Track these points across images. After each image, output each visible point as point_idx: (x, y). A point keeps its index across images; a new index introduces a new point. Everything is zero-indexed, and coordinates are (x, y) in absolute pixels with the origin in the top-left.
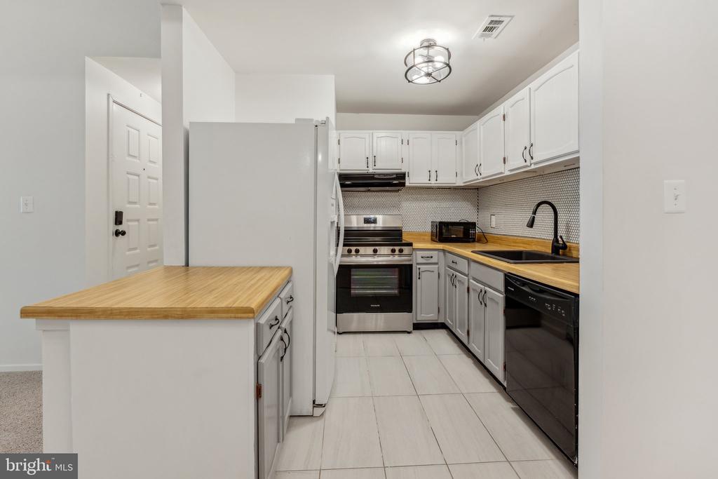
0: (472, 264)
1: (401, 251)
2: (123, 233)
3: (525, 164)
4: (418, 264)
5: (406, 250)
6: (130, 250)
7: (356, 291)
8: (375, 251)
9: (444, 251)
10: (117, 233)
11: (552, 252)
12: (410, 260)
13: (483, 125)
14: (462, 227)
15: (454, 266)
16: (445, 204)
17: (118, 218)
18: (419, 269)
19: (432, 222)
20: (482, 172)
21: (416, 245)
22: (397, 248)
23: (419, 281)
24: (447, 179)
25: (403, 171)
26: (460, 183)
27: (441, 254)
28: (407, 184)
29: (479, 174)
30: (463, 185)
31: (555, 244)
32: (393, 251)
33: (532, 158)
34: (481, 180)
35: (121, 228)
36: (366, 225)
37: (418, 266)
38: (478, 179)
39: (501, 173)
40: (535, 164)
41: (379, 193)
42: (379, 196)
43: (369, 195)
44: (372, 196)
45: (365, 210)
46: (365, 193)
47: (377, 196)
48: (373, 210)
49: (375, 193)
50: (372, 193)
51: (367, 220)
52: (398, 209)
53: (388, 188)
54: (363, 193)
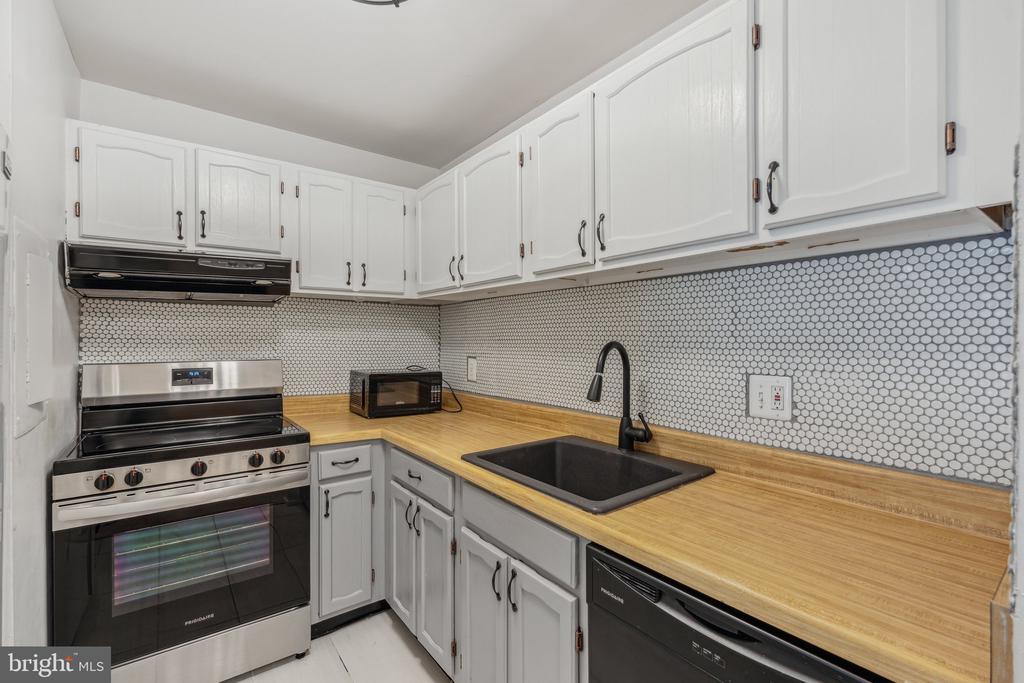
0: (467, 490)
1: (277, 458)
3: (583, 260)
4: (323, 481)
5: (292, 453)
8: (199, 470)
9: (383, 442)
11: (621, 446)
12: (304, 477)
13: (467, 176)
14: (417, 383)
15: (413, 483)
16: (379, 335)
18: (327, 492)
19: (352, 373)
20: (465, 272)
21: (317, 438)
22: (266, 453)
23: (325, 522)
24: (386, 283)
25: (284, 256)
26: (411, 294)
27: (379, 448)
28: (295, 289)
29: (457, 277)
30: (416, 297)
31: (627, 430)
32: (255, 461)
33: (603, 248)
34: (461, 290)
36: (178, 389)
37: (324, 487)
38: (455, 288)
39: (516, 277)
40: (605, 261)
41: (220, 307)
42: (219, 314)
43: (191, 310)
44: (199, 314)
45: (178, 350)
46: (177, 305)
47: (215, 314)
48: (201, 349)
49: (209, 306)
50: (199, 306)
51: (180, 376)
52: (273, 345)
53: (242, 295)
54: (171, 305)
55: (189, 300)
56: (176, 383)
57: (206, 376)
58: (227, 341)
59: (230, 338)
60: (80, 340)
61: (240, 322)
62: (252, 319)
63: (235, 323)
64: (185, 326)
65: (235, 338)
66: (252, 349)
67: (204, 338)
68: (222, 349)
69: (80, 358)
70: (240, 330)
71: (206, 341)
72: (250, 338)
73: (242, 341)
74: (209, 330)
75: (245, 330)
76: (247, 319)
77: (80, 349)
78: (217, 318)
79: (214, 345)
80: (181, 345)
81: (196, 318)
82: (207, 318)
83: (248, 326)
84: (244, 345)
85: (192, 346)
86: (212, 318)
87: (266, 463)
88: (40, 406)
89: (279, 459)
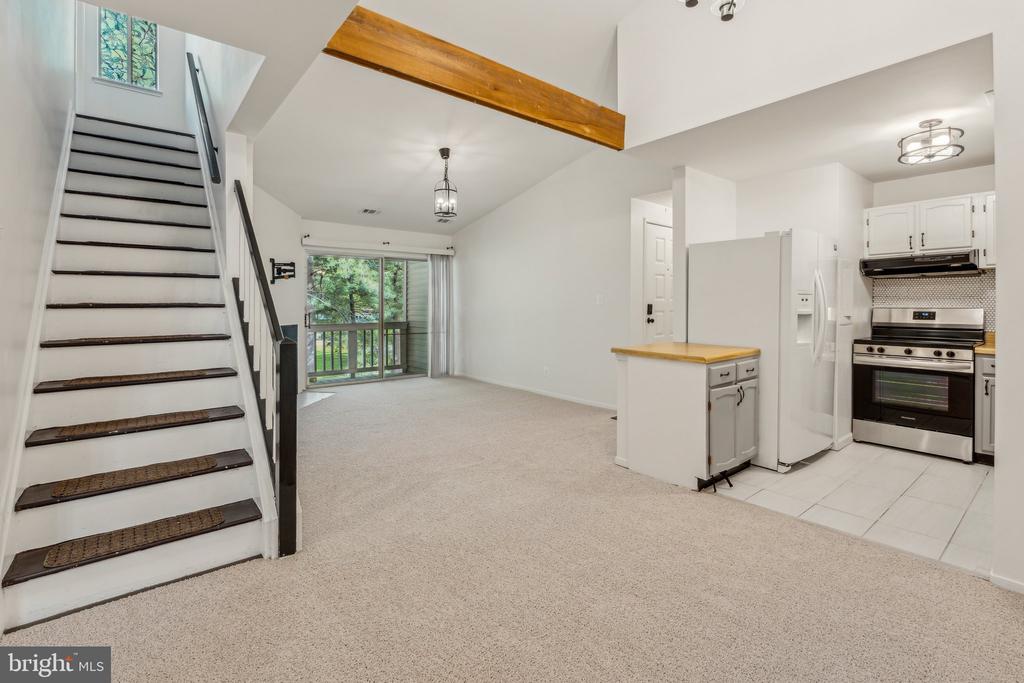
2: (653, 321)
4: (984, 374)
5: (960, 353)
6: (657, 334)
7: (882, 397)
10: (650, 321)
12: (968, 368)
17: (650, 311)
18: (986, 381)
23: (986, 398)
25: (974, 248)
28: (983, 266)
35: (651, 317)
36: (913, 321)
37: (984, 378)
41: (943, 279)
42: (943, 283)
44: (930, 283)
45: (921, 302)
46: (918, 279)
48: (931, 302)
50: (930, 279)
51: (918, 315)
52: (980, 300)
53: (946, 272)
54: (915, 279)
55: (924, 277)
56: (914, 318)
57: (932, 316)
59: (950, 296)
60: (874, 297)
61: (956, 286)
62: (965, 284)
63: (953, 287)
65: (953, 296)
66: (964, 302)
68: (944, 302)
69: (874, 305)
70: (956, 291)
72: (963, 296)
76: (961, 285)
77: (874, 301)
82: (935, 285)
83: (961, 289)
84: (959, 300)
85: (927, 300)
87: (944, 356)
88: (849, 317)
89: (951, 355)
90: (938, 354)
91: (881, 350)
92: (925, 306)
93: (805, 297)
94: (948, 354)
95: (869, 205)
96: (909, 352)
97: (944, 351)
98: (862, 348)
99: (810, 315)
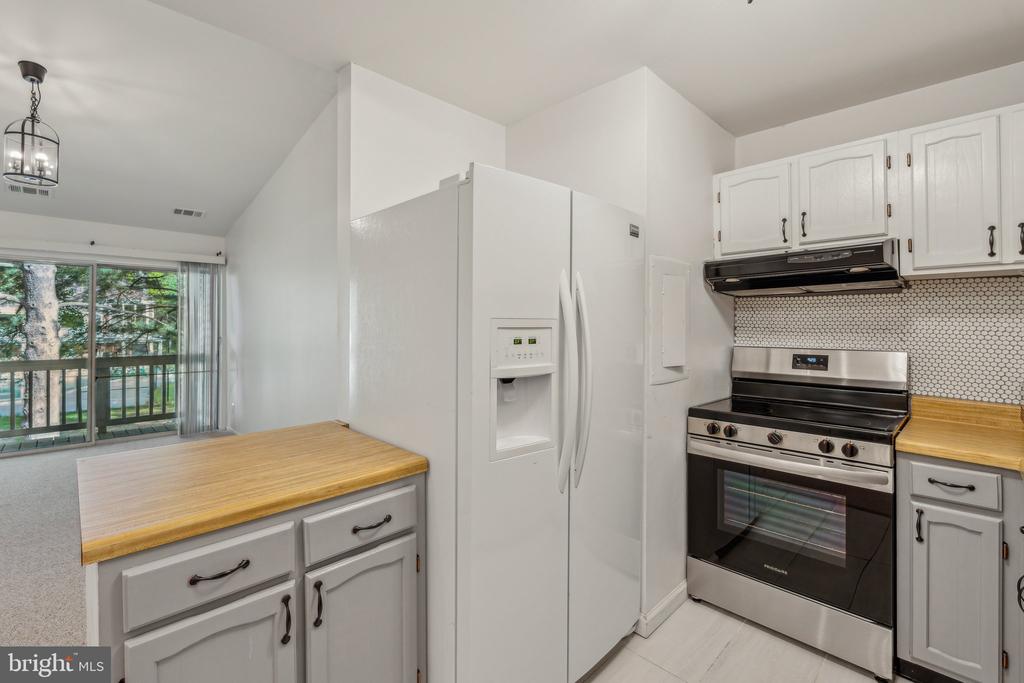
9: (1020, 476)
22: (837, 442)
25: (891, 237)
27: (1016, 486)
28: (903, 272)
36: (795, 372)
41: (840, 297)
42: (840, 304)
43: (813, 302)
44: (820, 305)
45: (803, 337)
46: (801, 298)
47: (835, 305)
48: (822, 338)
49: (830, 297)
50: (820, 297)
51: (800, 360)
52: (901, 335)
53: (844, 285)
54: (797, 298)
55: (809, 293)
56: (794, 366)
57: (822, 362)
58: (848, 330)
59: (851, 327)
60: (735, 328)
61: (862, 311)
62: (875, 308)
63: (856, 312)
64: (808, 316)
65: (856, 327)
66: (874, 339)
67: (825, 327)
68: (842, 338)
69: (735, 342)
70: (861, 319)
71: (827, 330)
72: (872, 327)
73: (864, 331)
74: (830, 319)
75: (866, 319)
76: (870, 308)
77: (735, 335)
78: (838, 308)
79: (835, 334)
80: (805, 334)
81: (818, 309)
82: (827, 308)
83: (870, 315)
84: (866, 335)
85: (814, 334)
86: (832, 308)
87: (838, 452)
88: (678, 369)
89: (851, 451)
90: (827, 447)
91: (731, 432)
92: (810, 345)
93: (525, 336)
94: (844, 449)
95: (724, 165)
96: (775, 439)
97: (839, 443)
98: (701, 425)
99: (547, 376)
